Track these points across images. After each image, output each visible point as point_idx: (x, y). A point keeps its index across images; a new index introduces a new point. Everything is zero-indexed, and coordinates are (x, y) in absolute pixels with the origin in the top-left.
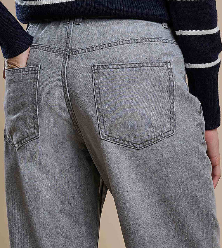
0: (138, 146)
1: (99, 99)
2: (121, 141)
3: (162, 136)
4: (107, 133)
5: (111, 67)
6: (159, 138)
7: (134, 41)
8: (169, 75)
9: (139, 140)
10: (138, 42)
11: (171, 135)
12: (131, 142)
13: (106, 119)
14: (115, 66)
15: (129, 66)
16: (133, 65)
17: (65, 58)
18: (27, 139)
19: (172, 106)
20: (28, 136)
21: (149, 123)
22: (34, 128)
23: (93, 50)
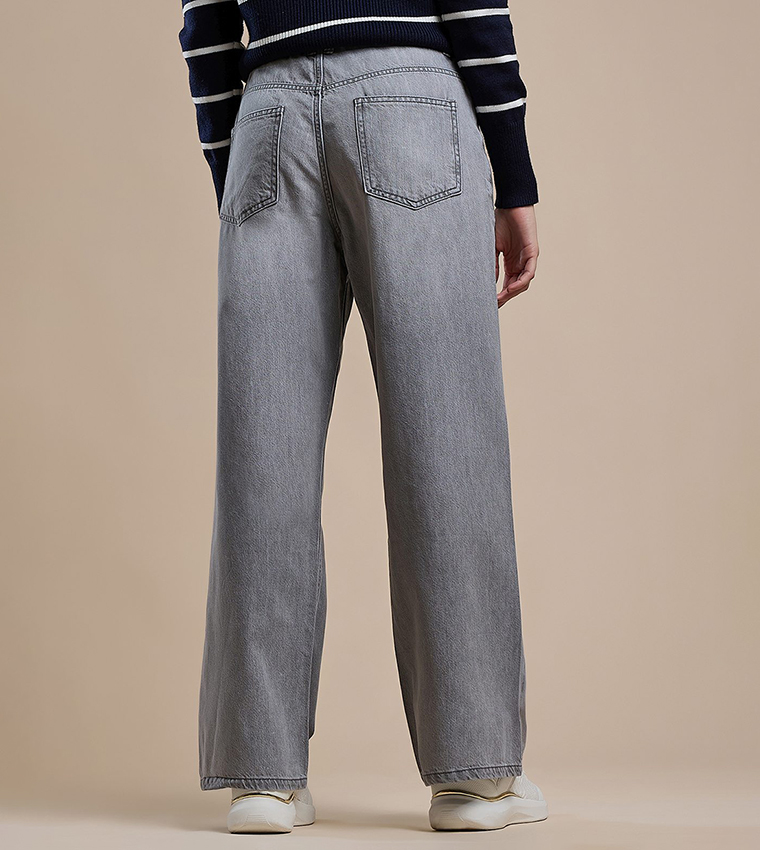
0: (414, 204)
1: (363, 141)
2: (393, 197)
3: (446, 194)
4: (374, 186)
5: (380, 99)
6: (441, 195)
7: (408, 69)
8: (453, 119)
9: (416, 197)
10: (414, 70)
11: (457, 194)
12: (406, 199)
13: (372, 166)
14: (385, 99)
15: (403, 99)
16: (408, 99)
17: (316, 95)
18: (260, 205)
19: (457, 157)
20: (262, 202)
21: (429, 174)
22: (271, 190)
23: (354, 81)
